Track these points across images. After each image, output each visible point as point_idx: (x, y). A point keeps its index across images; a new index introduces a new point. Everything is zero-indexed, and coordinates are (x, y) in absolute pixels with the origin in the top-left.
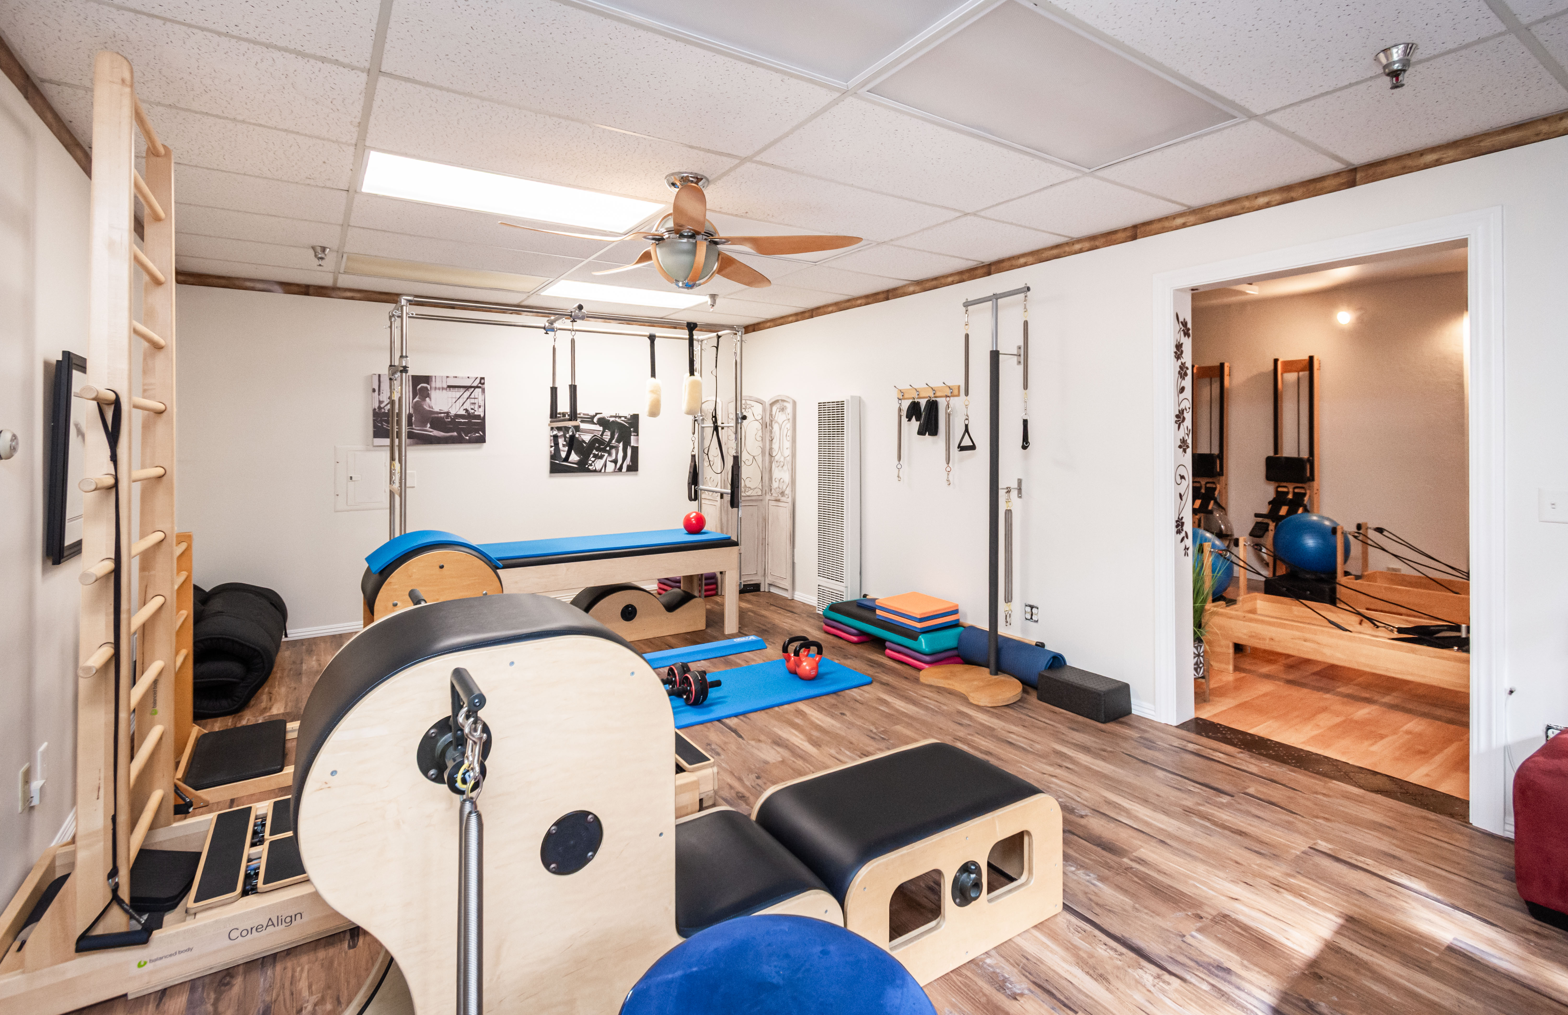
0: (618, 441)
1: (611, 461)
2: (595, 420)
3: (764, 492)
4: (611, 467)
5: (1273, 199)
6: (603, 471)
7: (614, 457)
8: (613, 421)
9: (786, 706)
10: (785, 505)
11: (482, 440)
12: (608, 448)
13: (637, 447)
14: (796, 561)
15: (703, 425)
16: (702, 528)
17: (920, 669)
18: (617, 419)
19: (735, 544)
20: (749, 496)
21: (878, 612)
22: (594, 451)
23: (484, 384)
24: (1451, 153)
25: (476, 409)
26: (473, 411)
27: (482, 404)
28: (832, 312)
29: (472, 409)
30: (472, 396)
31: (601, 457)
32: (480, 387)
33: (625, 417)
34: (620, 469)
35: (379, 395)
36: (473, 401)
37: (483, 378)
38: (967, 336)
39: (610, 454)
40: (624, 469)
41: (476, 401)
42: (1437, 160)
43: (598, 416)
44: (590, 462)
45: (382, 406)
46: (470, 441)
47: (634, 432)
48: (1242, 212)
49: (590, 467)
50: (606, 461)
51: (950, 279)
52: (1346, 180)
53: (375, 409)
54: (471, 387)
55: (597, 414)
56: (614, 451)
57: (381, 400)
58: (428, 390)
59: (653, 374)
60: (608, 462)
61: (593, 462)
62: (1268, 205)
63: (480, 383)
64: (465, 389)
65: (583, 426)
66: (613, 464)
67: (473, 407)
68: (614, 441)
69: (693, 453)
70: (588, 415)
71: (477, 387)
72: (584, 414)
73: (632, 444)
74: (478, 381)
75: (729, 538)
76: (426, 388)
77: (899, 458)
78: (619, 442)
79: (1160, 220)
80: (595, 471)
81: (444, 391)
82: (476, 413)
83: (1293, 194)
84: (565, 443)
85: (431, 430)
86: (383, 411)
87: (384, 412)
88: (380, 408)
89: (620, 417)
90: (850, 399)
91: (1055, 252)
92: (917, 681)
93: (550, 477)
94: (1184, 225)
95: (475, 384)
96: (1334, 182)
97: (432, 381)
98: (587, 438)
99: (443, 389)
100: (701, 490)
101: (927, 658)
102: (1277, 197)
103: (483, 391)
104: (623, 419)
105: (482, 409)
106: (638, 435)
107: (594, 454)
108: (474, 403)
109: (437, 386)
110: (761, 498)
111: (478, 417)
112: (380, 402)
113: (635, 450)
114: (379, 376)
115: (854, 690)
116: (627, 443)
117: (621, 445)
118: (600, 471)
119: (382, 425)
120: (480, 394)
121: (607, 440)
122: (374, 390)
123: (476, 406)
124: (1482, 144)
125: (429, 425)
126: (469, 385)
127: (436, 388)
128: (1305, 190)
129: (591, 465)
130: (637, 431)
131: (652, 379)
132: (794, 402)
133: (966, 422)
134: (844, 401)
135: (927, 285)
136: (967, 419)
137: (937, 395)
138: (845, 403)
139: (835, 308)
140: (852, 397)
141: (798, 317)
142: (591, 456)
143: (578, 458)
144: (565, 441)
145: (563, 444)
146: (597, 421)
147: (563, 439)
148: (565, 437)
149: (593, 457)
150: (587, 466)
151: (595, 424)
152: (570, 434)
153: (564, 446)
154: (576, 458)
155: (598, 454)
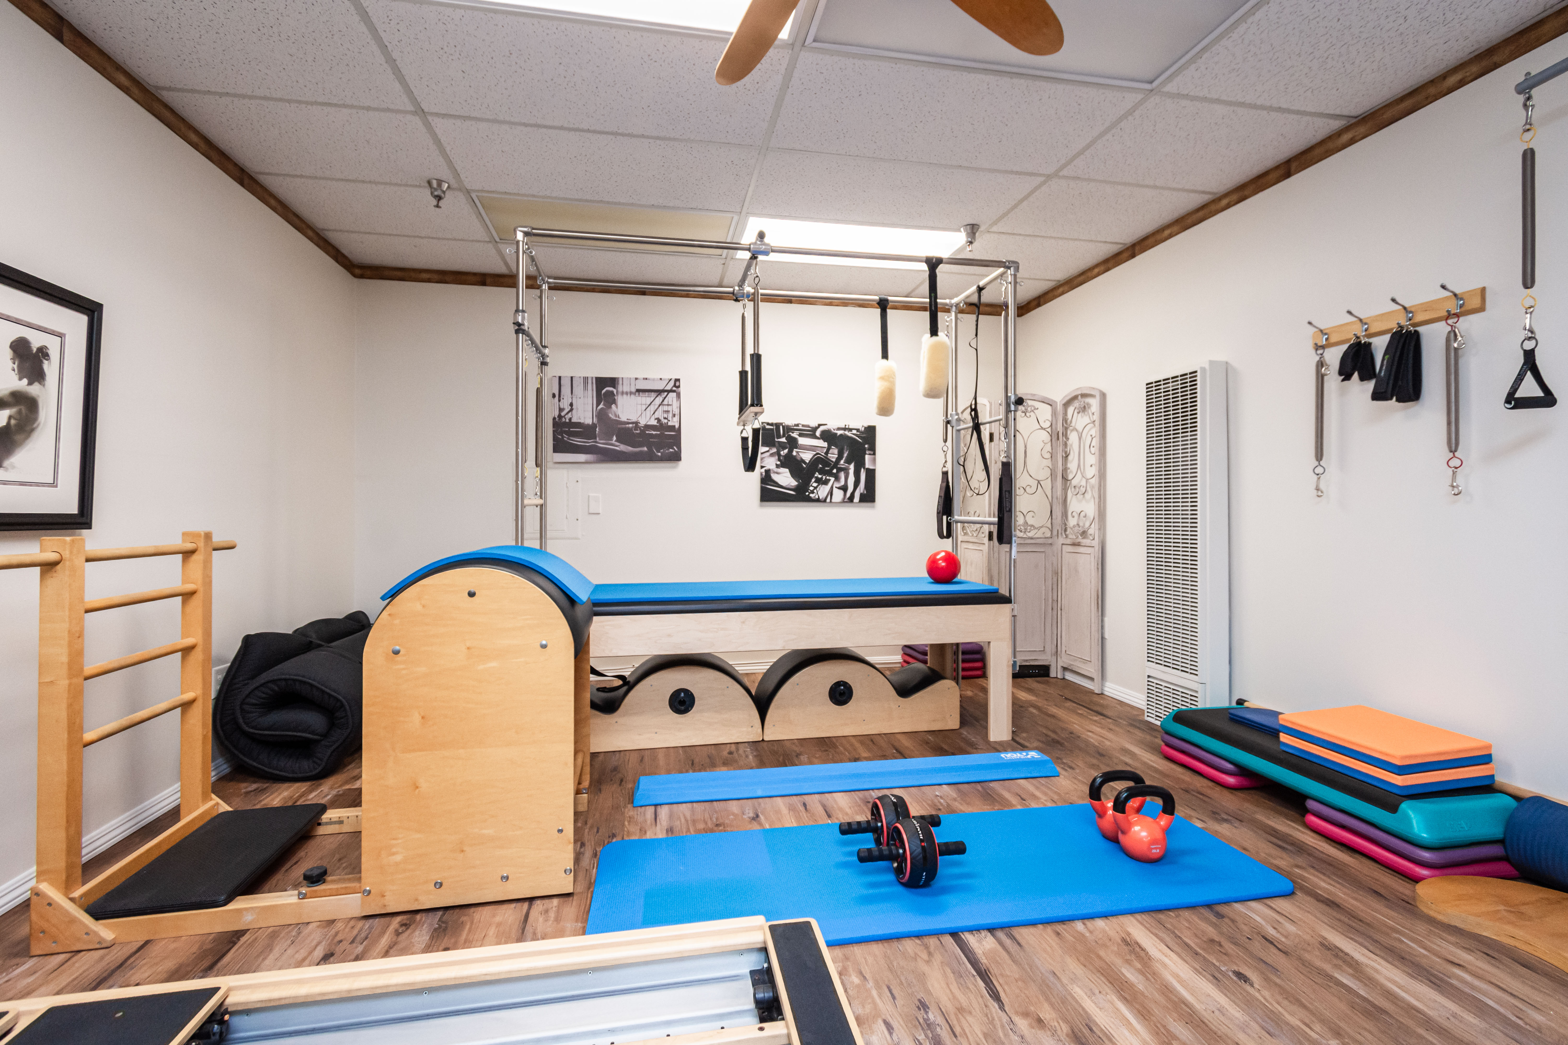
0: (848, 462)
1: (839, 488)
2: (818, 434)
3: (1055, 533)
4: (838, 495)
6: (828, 500)
7: (842, 482)
8: (841, 435)
10: (1089, 550)
11: (676, 457)
12: (835, 471)
13: (874, 470)
14: (1106, 636)
15: (959, 428)
16: (955, 575)
17: (1417, 881)
18: (846, 433)
19: (1006, 600)
20: (1032, 538)
21: (1284, 738)
22: (817, 474)
23: (679, 387)
25: (670, 418)
26: (666, 421)
27: (677, 411)
28: (1170, 236)
29: (665, 418)
30: (666, 402)
31: (826, 482)
32: (674, 391)
33: (858, 430)
34: (851, 499)
35: (559, 401)
36: (666, 408)
37: (678, 380)
38: (1529, 153)
39: (837, 479)
40: (857, 499)
41: (670, 408)
43: (822, 428)
44: (811, 488)
45: (563, 414)
46: (662, 459)
47: (869, 449)
49: (811, 495)
50: (832, 487)
53: (554, 419)
54: (663, 391)
55: (820, 425)
56: (842, 475)
57: (562, 407)
58: (614, 395)
59: (885, 355)
60: (834, 488)
61: (815, 488)
63: (675, 386)
64: (656, 394)
65: (802, 441)
66: (841, 492)
67: (666, 416)
68: (842, 462)
69: (945, 469)
70: (808, 426)
71: (671, 391)
72: (803, 426)
73: (867, 466)
74: (672, 383)
75: (996, 592)
76: (612, 392)
77: (1319, 454)
78: (850, 463)
80: (818, 500)
81: (633, 396)
82: (670, 424)
84: (779, 463)
85: (617, 444)
86: (564, 420)
87: (565, 422)
88: (560, 416)
89: (850, 430)
90: (1207, 366)
93: (761, 506)
95: (669, 388)
97: (618, 383)
98: (807, 456)
99: (631, 393)
100: (957, 522)
101: (1426, 855)
103: (678, 396)
104: (854, 432)
105: (676, 419)
106: (874, 454)
107: (817, 478)
108: (668, 412)
109: (625, 390)
110: (1050, 541)
111: (672, 428)
112: (561, 410)
113: (871, 475)
114: (560, 378)
115: (1253, 904)
116: (860, 464)
117: (852, 467)
118: (825, 501)
119: (563, 437)
120: (675, 399)
121: (834, 460)
122: (554, 396)
123: (670, 415)
125: (615, 438)
126: (661, 388)
127: (623, 393)
129: (812, 492)
130: (873, 449)
131: (885, 360)
132: (1103, 396)
133: (1528, 345)
134: (1196, 372)
135: (1388, 115)
136: (1530, 338)
137: (1419, 318)
138: (1198, 374)
139: (1175, 229)
140: (1212, 363)
141: (1110, 265)
142: (813, 480)
143: (796, 483)
144: (779, 460)
145: (776, 464)
146: (821, 435)
147: (777, 457)
148: (779, 455)
149: (815, 482)
150: (807, 494)
151: (818, 438)
152: (786, 451)
153: (777, 466)
154: (794, 483)
155: (822, 478)
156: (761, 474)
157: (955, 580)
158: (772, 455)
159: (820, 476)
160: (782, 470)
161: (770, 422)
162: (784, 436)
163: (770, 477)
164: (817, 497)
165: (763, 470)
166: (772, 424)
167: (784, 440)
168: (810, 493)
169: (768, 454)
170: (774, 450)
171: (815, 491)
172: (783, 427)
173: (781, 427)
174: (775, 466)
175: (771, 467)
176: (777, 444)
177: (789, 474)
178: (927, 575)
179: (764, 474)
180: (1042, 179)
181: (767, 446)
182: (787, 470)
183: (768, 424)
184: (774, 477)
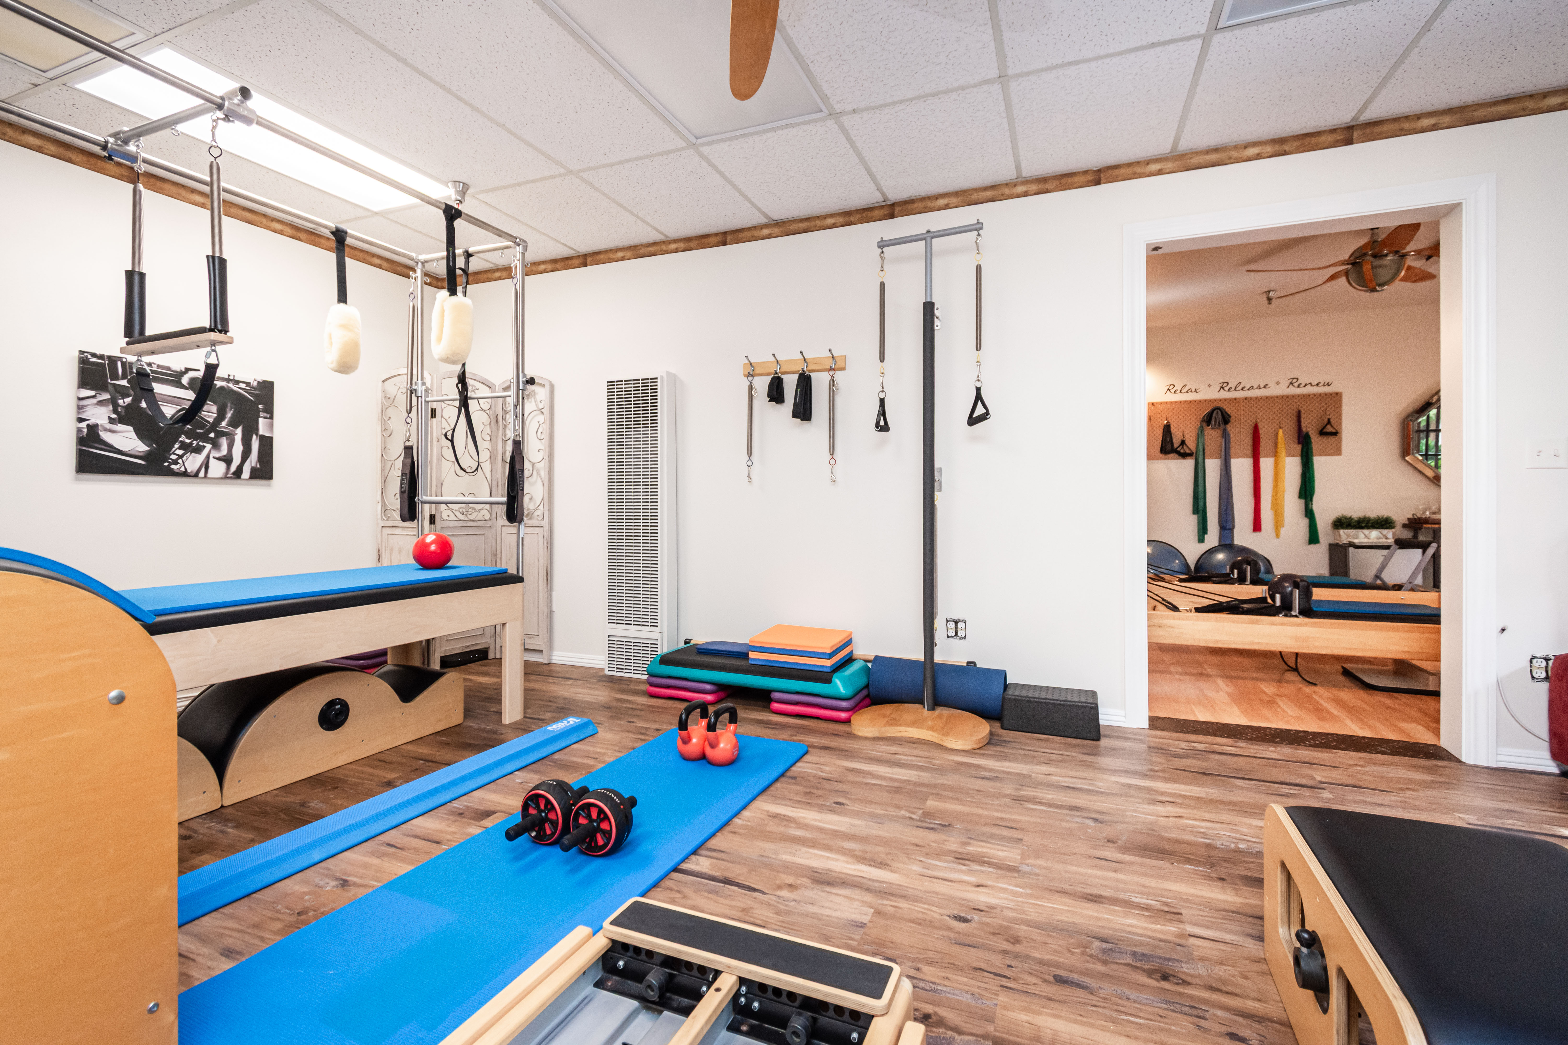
0: (234, 424)
1: (219, 459)
2: (185, 380)
3: (494, 515)
4: (217, 469)
5: (1264, 151)
6: (202, 474)
7: (224, 451)
8: (222, 388)
9: (746, 813)
12: (212, 435)
13: (271, 439)
15: (427, 399)
16: (449, 559)
17: (847, 721)
18: (231, 385)
19: (517, 579)
20: (473, 521)
21: (752, 655)
22: (183, 438)
24: (1447, 119)
28: (623, 259)
31: (198, 450)
33: (248, 384)
34: (238, 474)
38: (882, 285)
39: (216, 446)
40: (246, 474)
42: (1434, 125)
43: (191, 374)
44: (173, 457)
47: (265, 411)
48: (1229, 161)
49: (173, 466)
50: (208, 457)
51: (830, 221)
52: (1342, 137)
55: (187, 370)
56: (224, 442)
59: (342, 297)
60: (212, 460)
61: (181, 457)
62: (1259, 157)
66: (222, 466)
68: (224, 424)
69: (408, 444)
70: (169, 369)
72: (158, 366)
73: (261, 432)
75: (505, 572)
77: (750, 453)
78: (236, 427)
79: (1130, 165)
80: (185, 474)
83: (1286, 147)
84: (114, 416)
89: (237, 382)
90: (665, 376)
91: (989, 194)
92: (851, 736)
93: (77, 480)
94: (1160, 172)
96: (1329, 138)
98: (168, 411)
100: (423, 502)
101: (844, 704)
102: (1269, 149)
104: (243, 386)
106: (271, 418)
107: (182, 443)
110: (489, 523)
113: (267, 444)
115: (799, 764)
116: (250, 430)
117: (239, 431)
118: (196, 475)
121: (211, 420)
124: (1475, 114)
128: (1299, 144)
129: (176, 462)
130: (270, 411)
131: (342, 305)
132: (552, 387)
133: (882, 395)
134: (657, 378)
135: (793, 227)
136: (883, 391)
137: (811, 367)
138: (658, 380)
139: (628, 254)
140: (668, 373)
141: (558, 266)
142: (177, 446)
143: (148, 449)
144: (115, 411)
145: (110, 418)
146: (189, 384)
147: (111, 408)
148: (115, 406)
149: (180, 448)
150: (166, 464)
151: (182, 387)
152: (128, 400)
153: (111, 421)
154: (142, 447)
155: (191, 443)
157: (449, 564)
158: (101, 403)
159: (188, 441)
160: (120, 427)
161: (98, 353)
162: (124, 377)
163: (99, 435)
164: (183, 469)
165: (84, 425)
166: (101, 357)
167: (124, 383)
168: (170, 464)
169: (94, 401)
170: (106, 396)
171: (180, 461)
172: (124, 364)
173: (119, 364)
174: (107, 421)
175: (99, 422)
176: (110, 387)
177: (133, 434)
178: (414, 562)
179: (85, 430)
180: (563, 171)
181: (91, 389)
182: (131, 428)
183: (94, 355)
184: (105, 436)
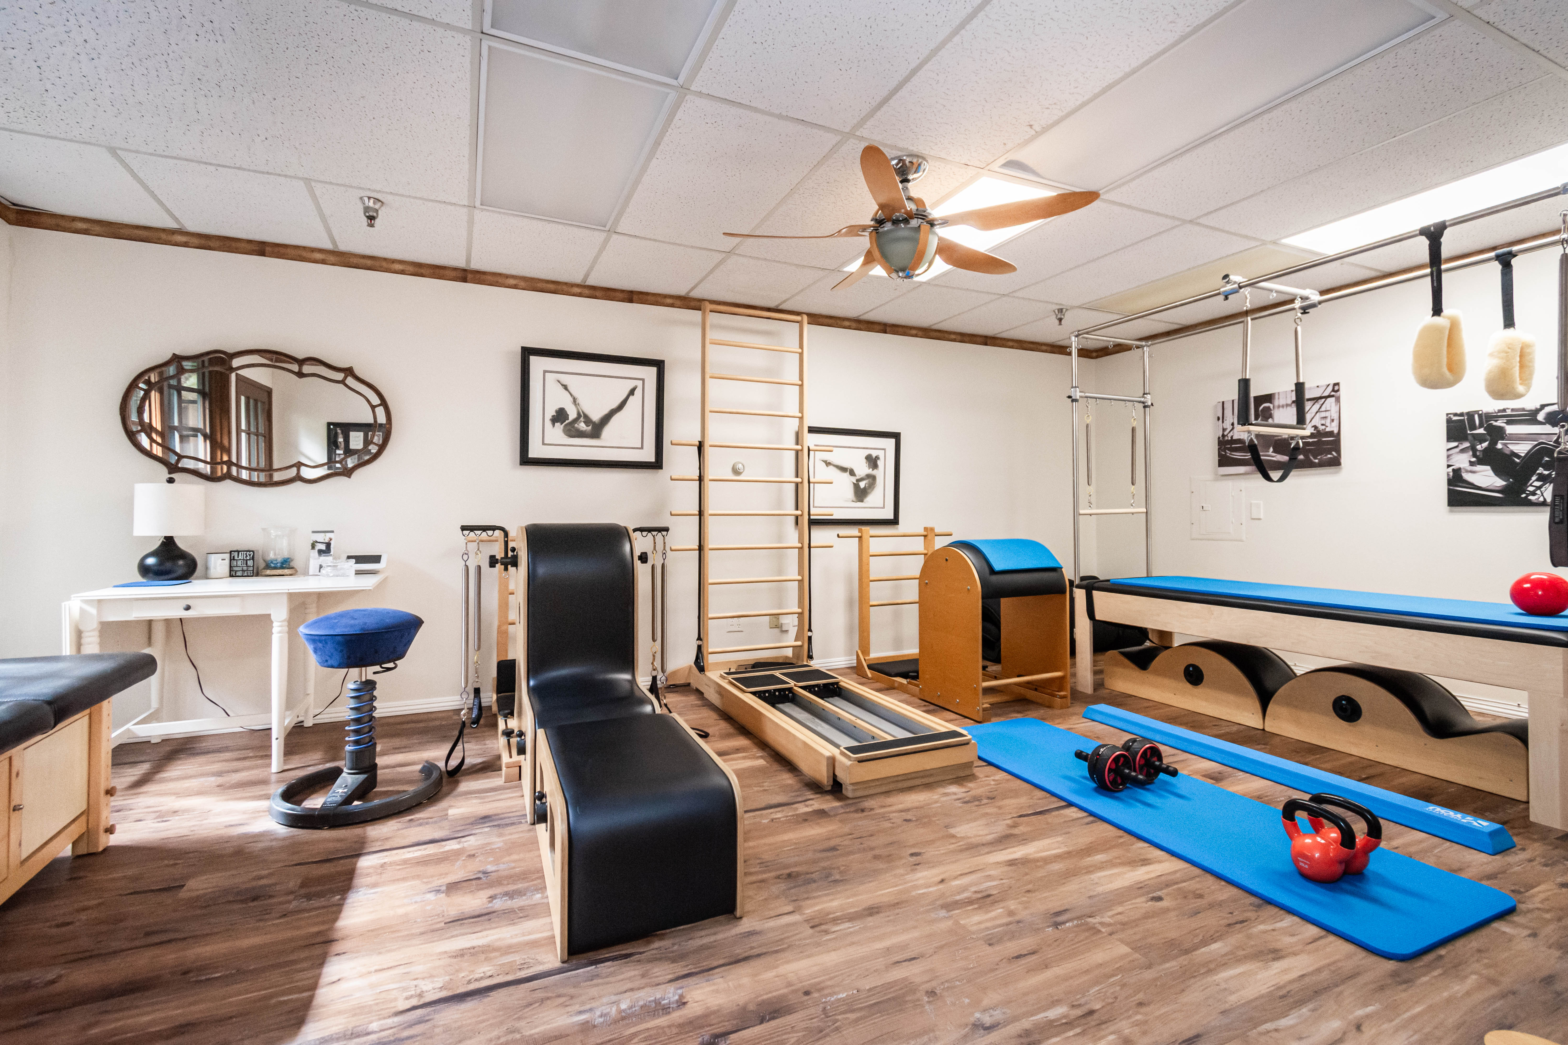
2: (1541, 417)
11: (1336, 462)
22: (1540, 470)
23: (1338, 391)
25: (1328, 424)
26: (1324, 427)
27: (1336, 416)
29: (1322, 425)
30: (1323, 409)
32: (1333, 396)
35: (1223, 422)
36: (1323, 414)
37: (1338, 384)
41: (1327, 414)
43: (1547, 410)
44: (1531, 489)
45: (1226, 433)
46: (1321, 465)
49: (1530, 497)
53: (1219, 438)
54: (1321, 398)
55: (1543, 407)
57: (1225, 427)
58: (1271, 410)
61: (1539, 488)
63: (1333, 390)
64: (1313, 402)
65: (1510, 429)
67: (1323, 422)
70: (1523, 410)
71: (1330, 396)
72: (1513, 410)
74: (1330, 388)
76: (1269, 408)
80: (1541, 504)
81: (1289, 408)
82: (1328, 430)
84: (1474, 459)
85: (1274, 454)
86: (1226, 438)
87: (1228, 440)
88: (1223, 436)
93: (1450, 512)
95: (1326, 394)
97: (1274, 399)
98: (1522, 449)
99: (1287, 405)
103: (1338, 400)
105: (1336, 423)
108: (1326, 417)
109: (1281, 404)
111: (1331, 434)
112: (1224, 430)
114: (1223, 402)
119: (1226, 452)
120: (1333, 404)
122: (1219, 419)
123: (1329, 420)
125: (1271, 449)
126: (1318, 396)
127: (1279, 407)
129: (1534, 493)
142: (1534, 478)
143: (1504, 483)
144: (1474, 455)
145: (1470, 461)
146: (1545, 419)
147: (1471, 453)
148: (1474, 451)
149: (1537, 480)
150: (1523, 496)
151: (1541, 423)
152: (1485, 445)
153: (1472, 464)
154: (1499, 483)
155: (1550, 475)
156: (1448, 475)
158: (1463, 451)
159: (1546, 473)
160: (1479, 468)
161: (1458, 412)
162: (1481, 426)
163: (1461, 476)
164: (1541, 499)
165: (1450, 469)
166: (1462, 415)
167: (1481, 431)
168: (1528, 495)
169: (1457, 450)
170: (1466, 444)
171: (1538, 492)
172: (1480, 416)
173: (1476, 417)
174: (1468, 464)
175: (1462, 466)
176: (1470, 437)
177: (1491, 473)
179: (1451, 474)
181: (1455, 441)
182: (1489, 468)
183: (1456, 415)
184: (1467, 476)
